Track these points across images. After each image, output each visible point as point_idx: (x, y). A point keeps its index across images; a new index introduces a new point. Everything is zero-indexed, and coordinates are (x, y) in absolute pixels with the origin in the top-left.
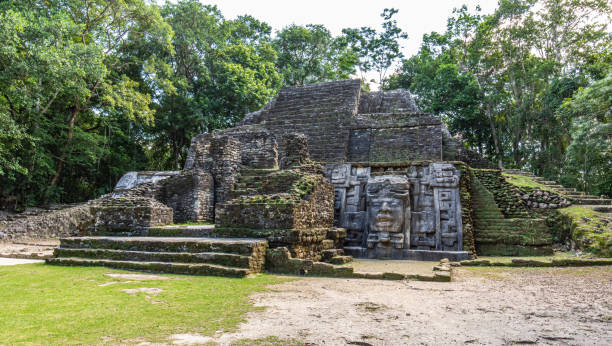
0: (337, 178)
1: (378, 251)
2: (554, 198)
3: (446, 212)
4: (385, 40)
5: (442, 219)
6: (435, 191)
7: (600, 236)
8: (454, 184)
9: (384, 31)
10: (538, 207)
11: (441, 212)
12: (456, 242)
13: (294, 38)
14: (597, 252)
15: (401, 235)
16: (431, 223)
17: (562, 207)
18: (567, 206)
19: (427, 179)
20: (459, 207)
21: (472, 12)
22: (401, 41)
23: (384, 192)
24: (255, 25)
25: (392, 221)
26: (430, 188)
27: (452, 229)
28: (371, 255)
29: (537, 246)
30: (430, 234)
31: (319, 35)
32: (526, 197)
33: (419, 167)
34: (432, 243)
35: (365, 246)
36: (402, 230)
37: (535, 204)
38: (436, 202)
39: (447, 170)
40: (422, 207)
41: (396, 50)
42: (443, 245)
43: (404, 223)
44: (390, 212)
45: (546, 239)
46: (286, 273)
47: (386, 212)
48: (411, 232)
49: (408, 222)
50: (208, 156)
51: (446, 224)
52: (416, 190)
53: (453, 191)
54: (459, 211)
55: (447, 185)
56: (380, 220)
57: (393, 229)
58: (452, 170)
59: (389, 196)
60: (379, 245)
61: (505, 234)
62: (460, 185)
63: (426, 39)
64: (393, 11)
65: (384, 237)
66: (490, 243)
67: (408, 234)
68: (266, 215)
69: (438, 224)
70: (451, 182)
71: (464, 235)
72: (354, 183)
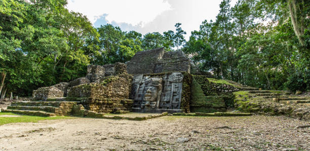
0: (137, 80)
1: (145, 109)
2: (232, 88)
3: (176, 92)
4: (178, 35)
5: (173, 96)
6: (173, 84)
7: (244, 102)
8: (180, 81)
9: (177, 32)
10: (224, 92)
11: (174, 93)
12: (178, 106)
13: (149, 37)
14: (241, 110)
15: (155, 102)
16: (169, 97)
17: (235, 91)
18: (237, 91)
19: (170, 79)
20: (181, 90)
21: (209, 22)
22: (184, 35)
23: (149, 84)
24: (136, 34)
25: (151, 96)
26: (171, 83)
27: (177, 100)
28: (143, 111)
29: (219, 108)
30: (168, 102)
31: (157, 36)
32: (218, 87)
33: (168, 75)
34: (168, 106)
35: (140, 107)
36: (156, 100)
37: (223, 90)
38: (172, 88)
39: (179, 75)
40: (166, 91)
41: (183, 39)
42: (172, 107)
43: (157, 97)
44: (150, 93)
45: (222, 105)
46: (78, 116)
47: (149, 92)
48: (160, 102)
49: (159, 97)
50: (91, 73)
51: (175, 98)
52: (166, 84)
53: (180, 84)
54: (181, 92)
55: (178, 81)
56: (146, 96)
57: (151, 100)
58: (180, 75)
59: (151, 86)
60: (146, 107)
61: (205, 103)
62: (183, 81)
63: (192, 33)
64: (179, 24)
65: (147, 103)
66: (198, 107)
67: (158, 102)
68: (82, 91)
69: (171, 98)
70: (179, 80)
71: (181, 102)
72: (143, 82)
